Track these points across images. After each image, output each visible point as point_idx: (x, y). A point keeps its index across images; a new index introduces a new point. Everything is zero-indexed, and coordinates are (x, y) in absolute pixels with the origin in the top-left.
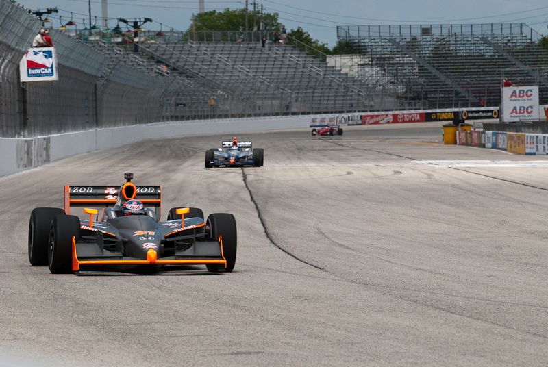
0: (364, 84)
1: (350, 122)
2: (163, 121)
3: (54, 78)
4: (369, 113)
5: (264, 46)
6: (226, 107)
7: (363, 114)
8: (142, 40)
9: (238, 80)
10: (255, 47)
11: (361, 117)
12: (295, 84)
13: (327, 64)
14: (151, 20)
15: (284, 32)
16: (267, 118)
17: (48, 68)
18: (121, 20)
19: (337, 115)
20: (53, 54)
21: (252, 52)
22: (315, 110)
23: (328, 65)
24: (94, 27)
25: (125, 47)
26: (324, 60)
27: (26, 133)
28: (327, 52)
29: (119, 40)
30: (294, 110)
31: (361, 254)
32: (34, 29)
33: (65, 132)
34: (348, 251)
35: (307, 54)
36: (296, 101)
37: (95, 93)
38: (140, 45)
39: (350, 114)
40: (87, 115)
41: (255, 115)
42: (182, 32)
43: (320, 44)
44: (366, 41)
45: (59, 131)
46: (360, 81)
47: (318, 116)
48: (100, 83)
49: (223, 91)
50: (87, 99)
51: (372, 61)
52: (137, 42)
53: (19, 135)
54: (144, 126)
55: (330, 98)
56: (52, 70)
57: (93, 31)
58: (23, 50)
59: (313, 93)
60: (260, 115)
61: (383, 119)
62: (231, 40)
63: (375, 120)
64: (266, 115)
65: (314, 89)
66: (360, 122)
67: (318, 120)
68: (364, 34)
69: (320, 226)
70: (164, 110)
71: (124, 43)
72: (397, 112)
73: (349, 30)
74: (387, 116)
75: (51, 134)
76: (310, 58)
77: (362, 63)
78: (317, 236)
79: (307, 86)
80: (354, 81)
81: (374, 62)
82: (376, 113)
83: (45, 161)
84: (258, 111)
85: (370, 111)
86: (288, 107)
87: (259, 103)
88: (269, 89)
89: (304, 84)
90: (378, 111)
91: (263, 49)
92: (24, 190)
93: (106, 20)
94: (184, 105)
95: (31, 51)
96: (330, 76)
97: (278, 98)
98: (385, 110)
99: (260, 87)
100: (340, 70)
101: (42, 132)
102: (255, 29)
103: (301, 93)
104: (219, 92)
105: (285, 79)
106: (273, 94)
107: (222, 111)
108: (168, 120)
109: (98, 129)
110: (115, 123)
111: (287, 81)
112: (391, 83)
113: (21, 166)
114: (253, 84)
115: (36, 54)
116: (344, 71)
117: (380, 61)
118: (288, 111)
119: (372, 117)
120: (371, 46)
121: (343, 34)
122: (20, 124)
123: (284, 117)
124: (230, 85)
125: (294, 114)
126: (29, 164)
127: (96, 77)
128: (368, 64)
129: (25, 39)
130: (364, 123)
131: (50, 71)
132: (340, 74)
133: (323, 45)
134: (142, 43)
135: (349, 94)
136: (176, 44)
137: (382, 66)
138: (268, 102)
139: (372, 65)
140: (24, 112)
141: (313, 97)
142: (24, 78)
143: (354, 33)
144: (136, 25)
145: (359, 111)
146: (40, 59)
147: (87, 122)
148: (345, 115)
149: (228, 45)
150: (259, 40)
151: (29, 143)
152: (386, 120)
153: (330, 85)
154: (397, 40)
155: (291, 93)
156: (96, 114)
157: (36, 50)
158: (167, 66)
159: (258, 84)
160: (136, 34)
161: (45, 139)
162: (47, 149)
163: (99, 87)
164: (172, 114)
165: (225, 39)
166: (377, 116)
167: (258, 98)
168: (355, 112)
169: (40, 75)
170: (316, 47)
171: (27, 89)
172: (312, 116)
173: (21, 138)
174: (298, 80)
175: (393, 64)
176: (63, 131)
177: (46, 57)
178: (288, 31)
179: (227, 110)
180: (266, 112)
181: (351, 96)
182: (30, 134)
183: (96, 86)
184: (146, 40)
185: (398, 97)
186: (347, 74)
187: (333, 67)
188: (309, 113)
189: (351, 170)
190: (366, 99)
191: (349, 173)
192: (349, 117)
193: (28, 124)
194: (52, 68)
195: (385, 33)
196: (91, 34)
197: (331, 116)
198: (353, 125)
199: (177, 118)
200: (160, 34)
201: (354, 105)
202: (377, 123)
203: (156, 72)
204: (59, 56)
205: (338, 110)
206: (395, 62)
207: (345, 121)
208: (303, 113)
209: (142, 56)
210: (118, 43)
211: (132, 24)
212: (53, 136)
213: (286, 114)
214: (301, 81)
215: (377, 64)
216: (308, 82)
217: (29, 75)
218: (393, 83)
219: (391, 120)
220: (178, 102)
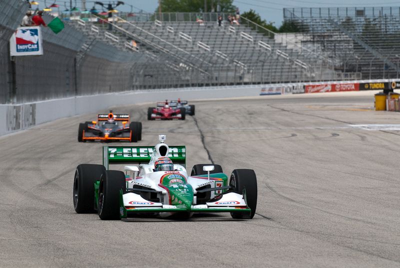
0: (307, 58)
1: (295, 91)
2: (133, 89)
3: (40, 52)
4: (311, 84)
5: (220, 25)
6: (188, 78)
7: (306, 84)
8: (116, 20)
9: (197, 54)
10: (212, 26)
11: (304, 87)
12: (247, 58)
13: (274, 41)
14: (123, 3)
15: (238, 13)
16: (223, 88)
17: (34, 44)
18: (97, 3)
19: (283, 85)
20: (39, 32)
21: (210, 31)
22: (264, 81)
23: (276, 42)
24: (74, 9)
25: (101, 26)
26: (272, 37)
27: (15, 100)
28: (274, 30)
29: (96, 20)
30: (246, 80)
31: (303, 206)
32: (23, 11)
33: (49, 99)
34: (292, 203)
35: (258, 32)
36: (248, 72)
37: (75, 66)
38: (113, 24)
39: (294, 84)
40: (68, 84)
41: (213, 85)
42: (150, 14)
43: (268, 23)
44: (308, 21)
45: (44, 99)
46: (303, 56)
47: (267, 86)
48: (79, 57)
49: (185, 63)
50: (67, 70)
51: (313, 38)
52: (111, 22)
53: (9, 102)
54: (117, 94)
55: (278, 70)
56: (38, 46)
57: (74, 12)
58: (13, 28)
59: (263, 66)
60: (216, 85)
61: (323, 89)
62: (192, 20)
63: (316, 89)
64: (222, 84)
65: (264, 62)
66: (303, 91)
67: (267, 89)
68: (307, 15)
69: (268, 181)
70: (134, 80)
71: (99, 22)
72: (335, 83)
73: (294, 11)
74: (326, 85)
75: (36, 101)
76: (260, 36)
77: (305, 40)
78: (265, 190)
79: (258, 60)
80: (298, 56)
81: (315, 39)
82: (317, 83)
83: (31, 124)
84: (215, 82)
85: (312, 81)
86: (241, 78)
87: (216, 74)
88: (225, 62)
89: (255, 58)
90: (319, 81)
91: (219, 27)
92: (13, 149)
93: (84, 3)
94: (152, 76)
95: (19, 29)
96: (278, 51)
97: (232, 70)
98: (325, 81)
99: (217, 61)
100: (286, 47)
101: (29, 99)
102: (213, 10)
103: (253, 66)
104: (181, 65)
105: (239, 53)
106: (228, 67)
107: (183, 81)
108: (137, 88)
109: (78, 97)
110: (92, 91)
111: (241, 55)
112: (330, 57)
113: (10, 129)
114: (211, 58)
115: (24, 32)
116: (289, 47)
117: (321, 39)
118: (241, 81)
119: (313, 87)
120: (313, 25)
121: (288, 15)
122: (10, 93)
123: (238, 86)
124: (191, 59)
125: (246, 84)
126: (18, 126)
127: (76, 52)
128: (310, 41)
129: (15, 20)
130: (306, 92)
131: (36, 46)
132: (286, 50)
133: (271, 24)
134: (116, 23)
135: (294, 66)
136: (144, 23)
137: (322, 42)
138: (224, 74)
139: (314, 42)
140: (13, 82)
141: (263, 69)
142: (13, 52)
143: (298, 15)
144: (110, 7)
145: (302, 82)
146: (27, 36)
147: (68, 91)
148: (290, 85)
149: (190, 24)
150: (216, 20)
151: (18, 109)
152: (326, 89)
153: (277, 59)
154: (335, 21)
155: (244, 66)
156: (76, 84)
157: (24, 28)
158: (137, 42)
159: (215, 58)
160: (110, 15)
161: (31, 105)
162: (33, 114)
163: (78, 60)
164: (141, 84)
165: (186, 19)
166: (318, 86)
167: (215, 70)
168: (299, 82)
169: (27, 50)
170: (265, 26)
171: (16, 62)
172: (262, 86)
173: (11, 105)
174: (250, 55)
175: (332, 41)
176: (46, 98)
177: (32, 35)
178: (241, 13)
179: (188, 80)
180: (222, 82)
181: (296, 68)
182: (18, 101)
183: (75, 59)
184: (119, 20)
185: (336, 69)
186: (292, 50)
187: (280, 44)
188: (259, 83)
189: (295, 133)
190: (308, 71)
191: (293, 135)
192: (293, 87)
193: (17, 93)
194: (37, 44)
195: (325, 14)
196: (71, 15)
197: (277, 85)
198: (297, 93)
199: (145, 87)
200: (130, 15)
201: (298, 77)
202: (318, 91)
203: (127, 48)
204: (44, 34)
205: (284, 80)
206: (333, 39)
207: (290, 90)
208: (254, 83)
209: (115, 33)
210: (95, 23)
211: (107, 6)
212: (38, 102)
213: (239, 84)
214: (252, 56)
215: (318, 41)
216: (259, 57)
217: (18, 50)
218: (332, 57)
219: (330, 90)
220: (147, 74)
